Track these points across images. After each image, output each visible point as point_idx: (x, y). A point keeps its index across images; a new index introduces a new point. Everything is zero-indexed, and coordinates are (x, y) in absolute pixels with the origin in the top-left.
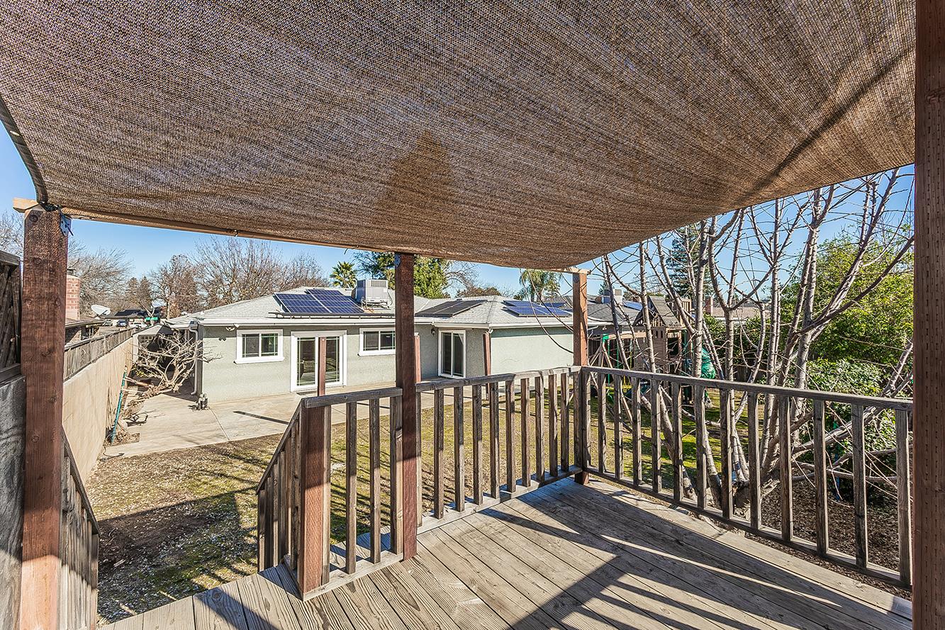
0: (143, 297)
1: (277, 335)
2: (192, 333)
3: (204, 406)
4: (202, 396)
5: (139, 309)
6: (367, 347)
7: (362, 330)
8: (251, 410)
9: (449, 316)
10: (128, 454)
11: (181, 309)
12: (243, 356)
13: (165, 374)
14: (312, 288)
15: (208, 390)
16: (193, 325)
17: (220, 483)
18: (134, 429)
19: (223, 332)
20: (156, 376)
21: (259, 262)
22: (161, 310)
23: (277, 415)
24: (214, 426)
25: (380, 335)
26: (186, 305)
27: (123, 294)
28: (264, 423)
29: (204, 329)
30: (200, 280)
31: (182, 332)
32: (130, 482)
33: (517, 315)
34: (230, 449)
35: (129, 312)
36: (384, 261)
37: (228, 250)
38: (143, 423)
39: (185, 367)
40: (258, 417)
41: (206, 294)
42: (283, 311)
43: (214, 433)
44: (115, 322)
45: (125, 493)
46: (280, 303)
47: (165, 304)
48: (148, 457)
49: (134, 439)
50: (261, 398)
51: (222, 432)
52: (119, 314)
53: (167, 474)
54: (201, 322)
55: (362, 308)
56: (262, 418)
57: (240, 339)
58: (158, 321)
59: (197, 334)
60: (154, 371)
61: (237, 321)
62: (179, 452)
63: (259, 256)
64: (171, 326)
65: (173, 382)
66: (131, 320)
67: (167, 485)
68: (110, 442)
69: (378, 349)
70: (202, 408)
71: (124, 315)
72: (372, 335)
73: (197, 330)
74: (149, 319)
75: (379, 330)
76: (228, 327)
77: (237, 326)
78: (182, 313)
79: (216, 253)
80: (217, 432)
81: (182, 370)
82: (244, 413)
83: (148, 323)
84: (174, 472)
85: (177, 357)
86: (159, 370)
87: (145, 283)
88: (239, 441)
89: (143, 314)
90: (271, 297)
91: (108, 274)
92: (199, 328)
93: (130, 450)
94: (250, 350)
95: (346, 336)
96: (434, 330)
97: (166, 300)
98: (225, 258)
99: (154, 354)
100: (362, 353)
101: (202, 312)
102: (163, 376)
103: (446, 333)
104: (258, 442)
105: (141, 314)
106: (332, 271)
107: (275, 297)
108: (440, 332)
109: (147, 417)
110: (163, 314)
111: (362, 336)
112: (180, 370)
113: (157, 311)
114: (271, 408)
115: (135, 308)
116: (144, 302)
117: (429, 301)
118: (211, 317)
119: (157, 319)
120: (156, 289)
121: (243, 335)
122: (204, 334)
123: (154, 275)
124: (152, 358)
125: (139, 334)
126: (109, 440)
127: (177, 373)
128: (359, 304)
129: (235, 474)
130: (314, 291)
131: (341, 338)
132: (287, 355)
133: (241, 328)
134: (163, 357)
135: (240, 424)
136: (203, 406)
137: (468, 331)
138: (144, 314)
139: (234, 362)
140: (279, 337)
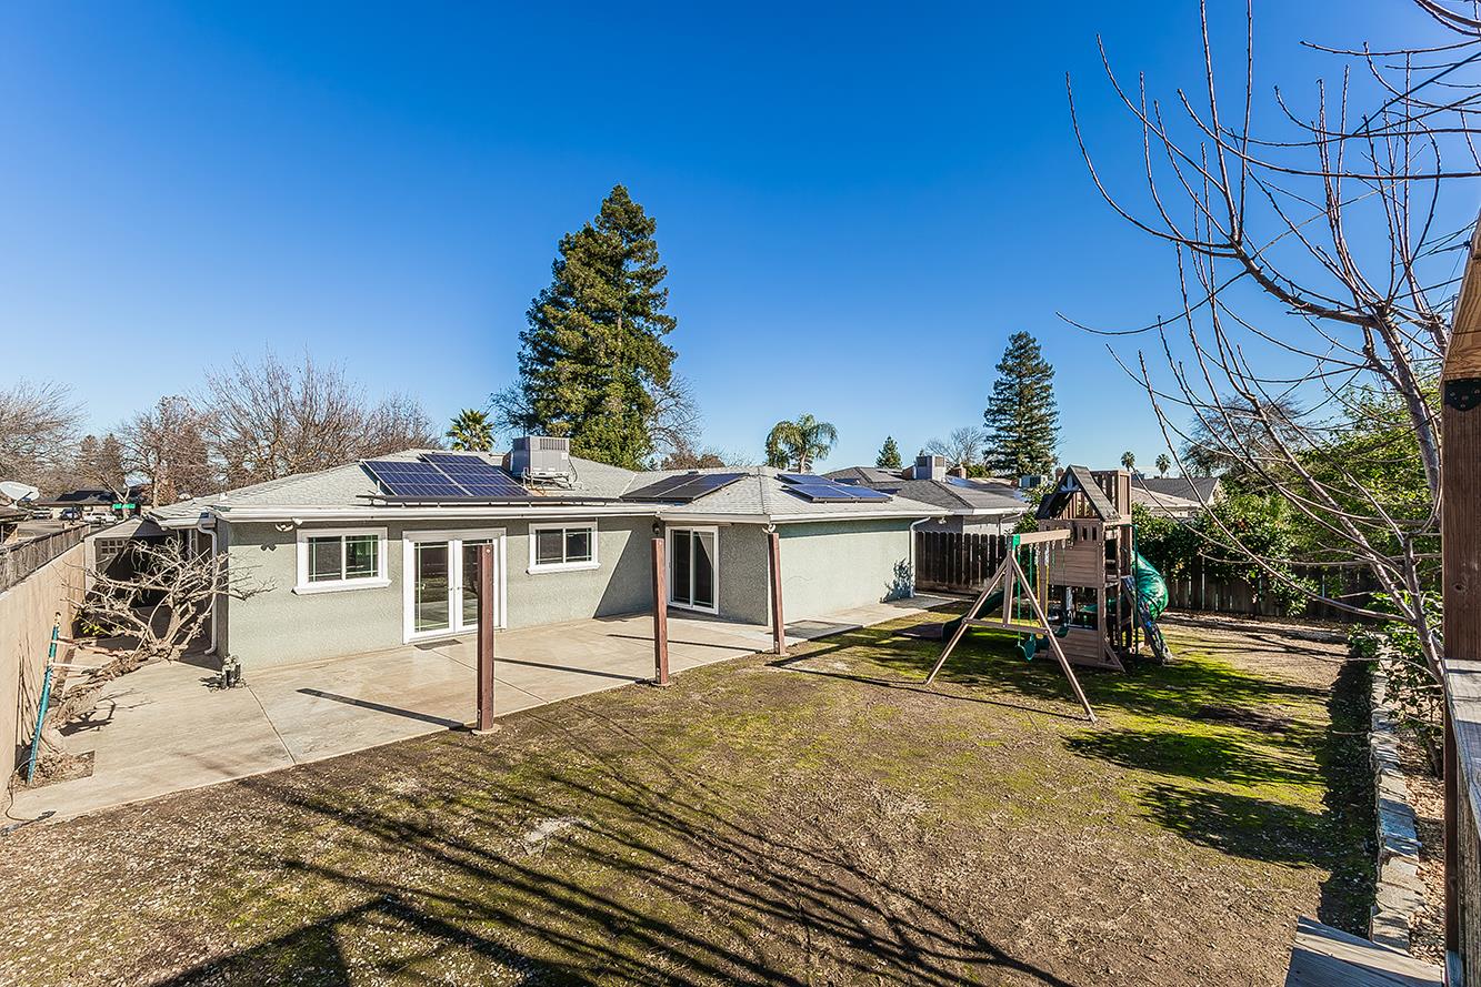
0: (107, 468)
1: (375, 537)
2: (205, 535)
3: (233, 680)
4: (228, 660)
5: (102, 488)
6: (542, 559)
7: (533, 527)
8: (331, 687)
9: (687, 501)
10: (66, 812)
11: (179, 488)
12: (311, 579)
13: (149, 627)
14: (429, 452)
15: (241, 648)
16: (205, 521)
17: (290, 890)
18: (83, 740)
19: (268, 534)
20: (128, 632)
21: (324, 406)
22: (143, 490)
23: (387, 697)
24: (260, 726)
25: (564, 535)
26: (188, 482)
27: (70, 463)
28: (364, 717)
29: (230, 529)
30: (214, 439)
31: (184, 533)
32: (63, 900)
33: (809, 499)
34: (300, 785)
35: (82, 495)
36: (547, 407)
37: (266, 386)
38: (104, 723)
39: (192, 610)
40: (349, 701)
41: (224, 462)
42: (380, 493)
43: (261, 744)
44: (56, 512)
45: (50, 942)
46: (375, 479)
47: (149, 481)
48: (112, 818)
49: (80, 767)
50: (347, 658)
51: (278, 742)
52: (65, 497)
53: (158, 868)
54: (224, 515)
55: (525, 487)
56: (358, 703)
57: (303, 548)
58: (137, 511)
59: (214, 537)
60: (123, 622)
61: (299, 513)
62: (185, 797)
63: (325, 395)
64: (160, 523)
65: (167, 644)
66: (86, 508)
67: (159, 906)
68: (25, 778)
69: (561, 561)
70: (228, 684)
71: (74, 499)
72: (551, 535)
73: (214, 530)
74: (119, 506)
75: (564, 526)
76: (280, 524)
77: (299, 522)
78: (182, 497)
79: (243, 390)
80: (268, 742)
81: (188, 616)
82: (319, 694)
83: (119, 513)
84: (177, 862)
85: (174, 591)
86: (135, 620)
87: (112, 446)
88: (318, 764)
89: (109, 498)
90: (357, 468)
91: (38, 427)
92: (218, 525)
93: (70, 799)
94: (323, 565)
95: (504, 538)
96: (658, 525)
97: (150, 473)
98: (260, 399)
99: (123, 584)
100: (534, 568)
101: (223, 495)
102: (145, 631)
103: (678, 531)
104: (359, 764)
105: (107, 498)
106: (450, 426)
107: (364, 467)
108: (668, 529)
109: (113, 707)
110: (146, 498)
111: (533, 537)
112: (182, 615)
113: (135, 492)
114: (372, 681)
115: (93, 488)
116: (109, 476)
117: (636, 475)
118: (244, 505)
119: (133, 506)
120: (132, 454)
121: (311, 540)
122: (231, 537)
123: (127, 430)
124: (120, 594)
125: (97, 536)
126: (23, 773)
127: (176, 623)
128: (519, 480)
129: (322, 862)
130: (434, 457)
131: (495, 542)
132: (396, 574)
133: (306, 526)
134: (145, 591)
135: (313, 719)
136: (230, 680)
137: (722, 528)
138: (112, 498)
139: (293, 591)
140: (380, 542)
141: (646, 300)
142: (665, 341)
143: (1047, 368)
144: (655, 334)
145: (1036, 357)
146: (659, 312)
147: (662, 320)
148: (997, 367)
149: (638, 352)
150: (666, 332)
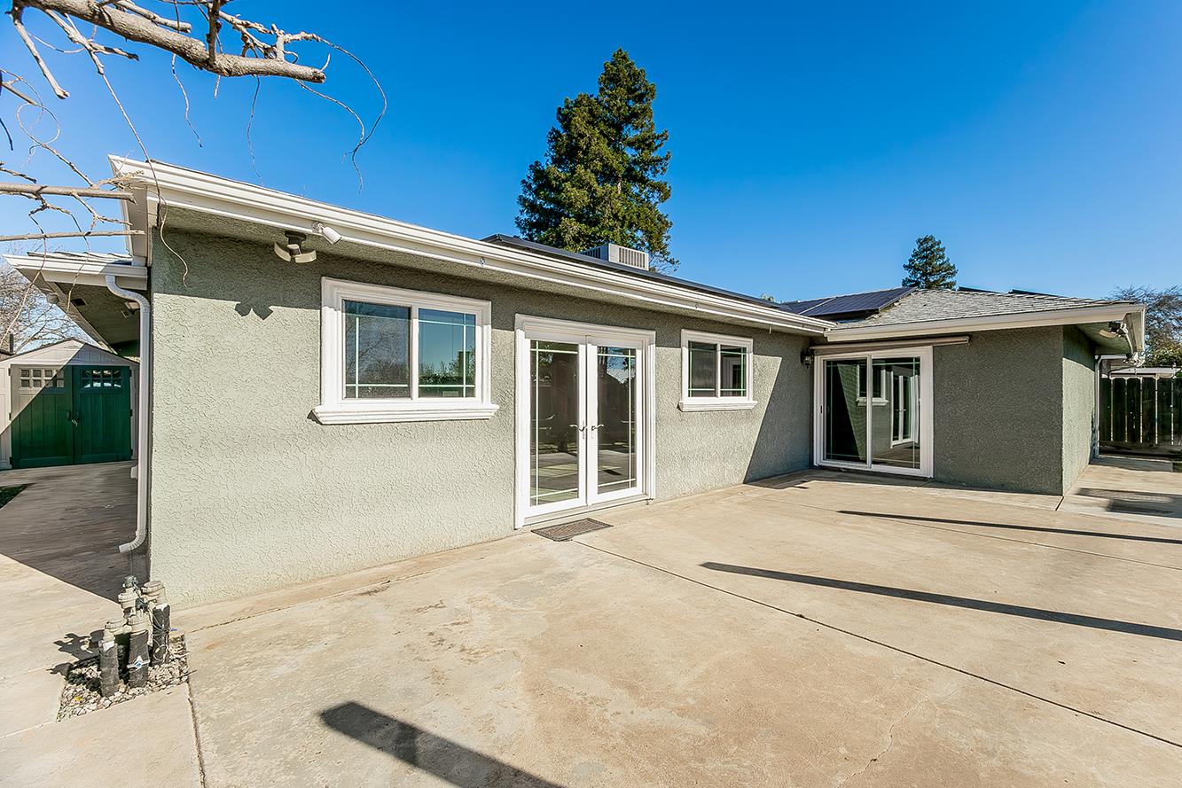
7: (685, 336)
12: (350, 393)
69: (716, 394)
75: (719, 340)
94: (372, 365)
95: (652, 348)
100: (690, 402)
108: (819, 358)
132: (505, 397)
137: (942, 347)
139: (312, 416)
140: (478, 329)
141: (646, 164)
142: (661, 209)
143: (950, 268)
144: (653, 201)
145: (942, 257)
146: (657, 179)
147: (659, 188)
148: (905, 266)
149: (638, 216)
150: (663, 199)
